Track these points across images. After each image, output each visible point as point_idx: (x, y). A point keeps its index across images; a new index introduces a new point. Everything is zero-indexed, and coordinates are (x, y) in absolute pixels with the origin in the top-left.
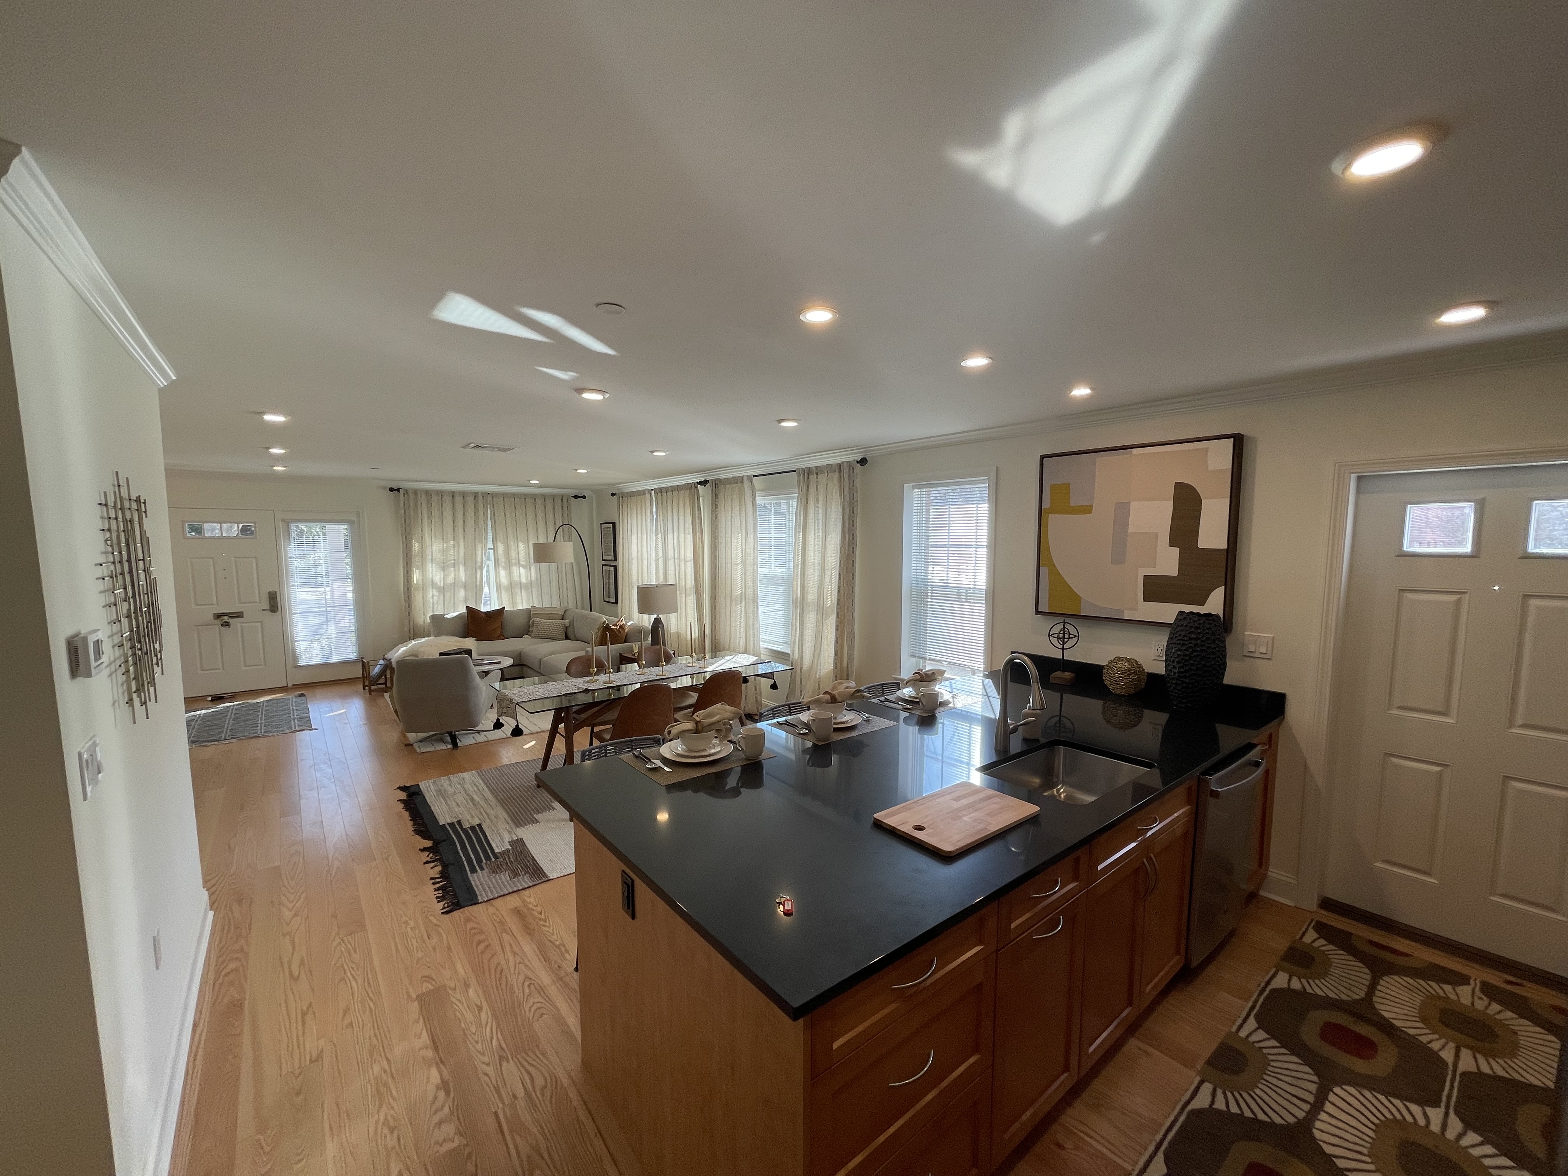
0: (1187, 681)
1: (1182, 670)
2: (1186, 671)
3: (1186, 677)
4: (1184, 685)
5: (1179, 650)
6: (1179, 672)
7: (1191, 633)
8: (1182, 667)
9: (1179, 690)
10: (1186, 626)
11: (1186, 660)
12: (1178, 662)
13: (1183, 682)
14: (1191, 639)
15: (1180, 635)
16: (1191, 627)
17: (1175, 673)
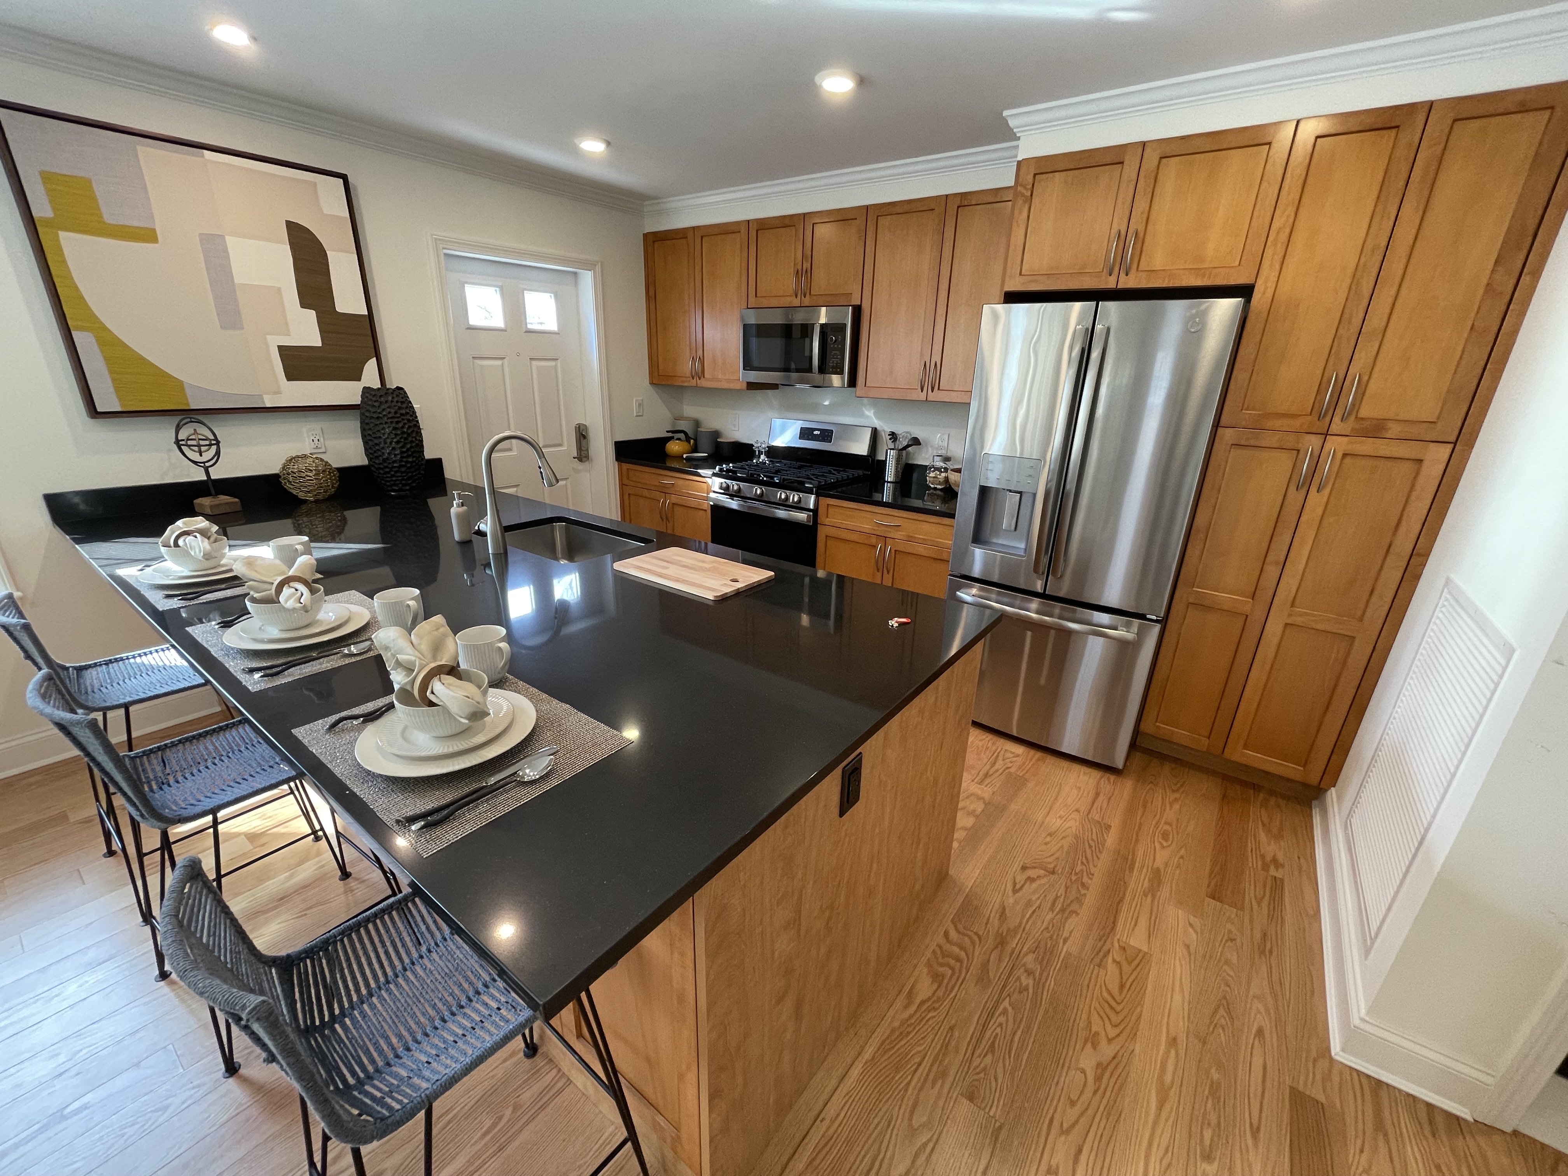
0: (410, 460)
1: (404, 450)
2: (408, 450)
3: (408, 456)
4: (409, 465)
5: (395, 429)
6: (402, 452)
7: (400, 408)
8: (403, 447)
9: (403, 472)
10: (392, 402)
11: (406, 439)
12: (398, 442)
13: (407, 462)
14: (402, 415)
15: (390, 413)
16: (397, 402)
17: (395, 455)
